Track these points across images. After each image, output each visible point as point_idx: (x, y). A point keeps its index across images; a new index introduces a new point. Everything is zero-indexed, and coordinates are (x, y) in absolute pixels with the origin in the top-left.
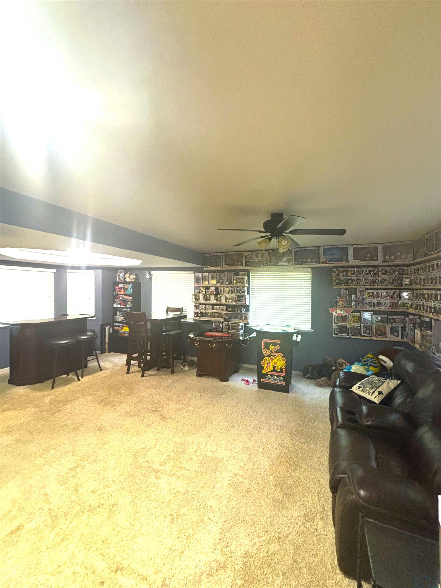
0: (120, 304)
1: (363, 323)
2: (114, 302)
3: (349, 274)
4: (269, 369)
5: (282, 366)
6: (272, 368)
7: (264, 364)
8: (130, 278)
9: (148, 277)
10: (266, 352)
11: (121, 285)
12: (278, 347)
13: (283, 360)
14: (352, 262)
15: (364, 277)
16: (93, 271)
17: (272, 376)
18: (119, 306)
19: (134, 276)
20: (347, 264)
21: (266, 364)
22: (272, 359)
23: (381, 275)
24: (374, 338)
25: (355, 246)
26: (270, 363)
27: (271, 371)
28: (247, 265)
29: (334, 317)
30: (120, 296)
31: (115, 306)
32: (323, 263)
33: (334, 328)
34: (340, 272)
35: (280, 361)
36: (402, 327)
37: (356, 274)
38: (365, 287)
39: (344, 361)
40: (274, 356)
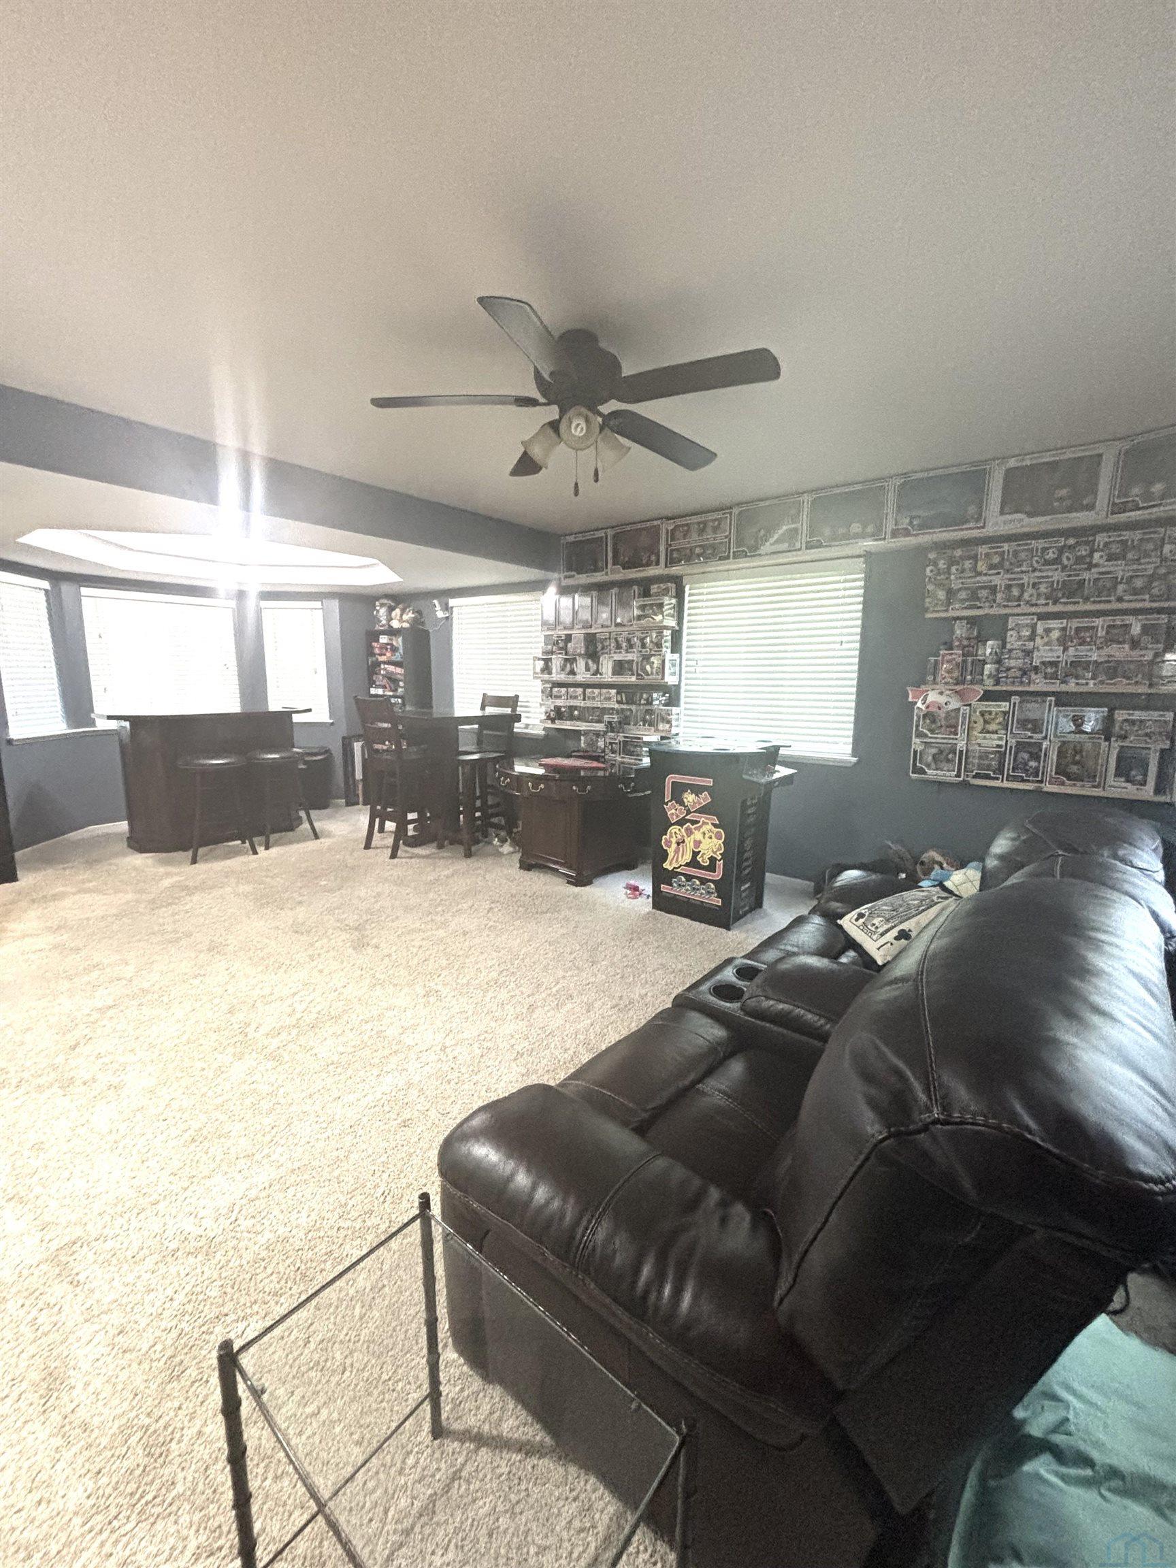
0: (384, 687)
1: (1014, 735)
2: (372, 683)
3: (981, 566)
4: (680, 859)
5: (715, 853)
6: (688, 857)
7: (669, 843)
8: (401, 619)
9: (440, 614)
10: (673, 811)
11: (384, 639)
12: (705, 799)
13: (718, 837)
14: (997, 522)
15: (1037, 574)
16: (318, 604)
17: (689, 878)
18: (380, 691)
19: (411, 615)
20: (976, 533)
21: (674, 846)
22: (689, 832)
23: (1101, 562)
24: (1048, 788)
25: (1012, 463)
26: (683, 842)
27: (687, 865)
28: (671, 561)
29: (919, 717)
30: (382, 666)
31: (373, 691)
32: (895, 534)
33: (915, 752)
34: (952, 562)
35: (711, 838)
36: (1162, 751)
37: (1007, 564)
38: (1033, 610)
39: (939, 858)
40: (694, 822)
